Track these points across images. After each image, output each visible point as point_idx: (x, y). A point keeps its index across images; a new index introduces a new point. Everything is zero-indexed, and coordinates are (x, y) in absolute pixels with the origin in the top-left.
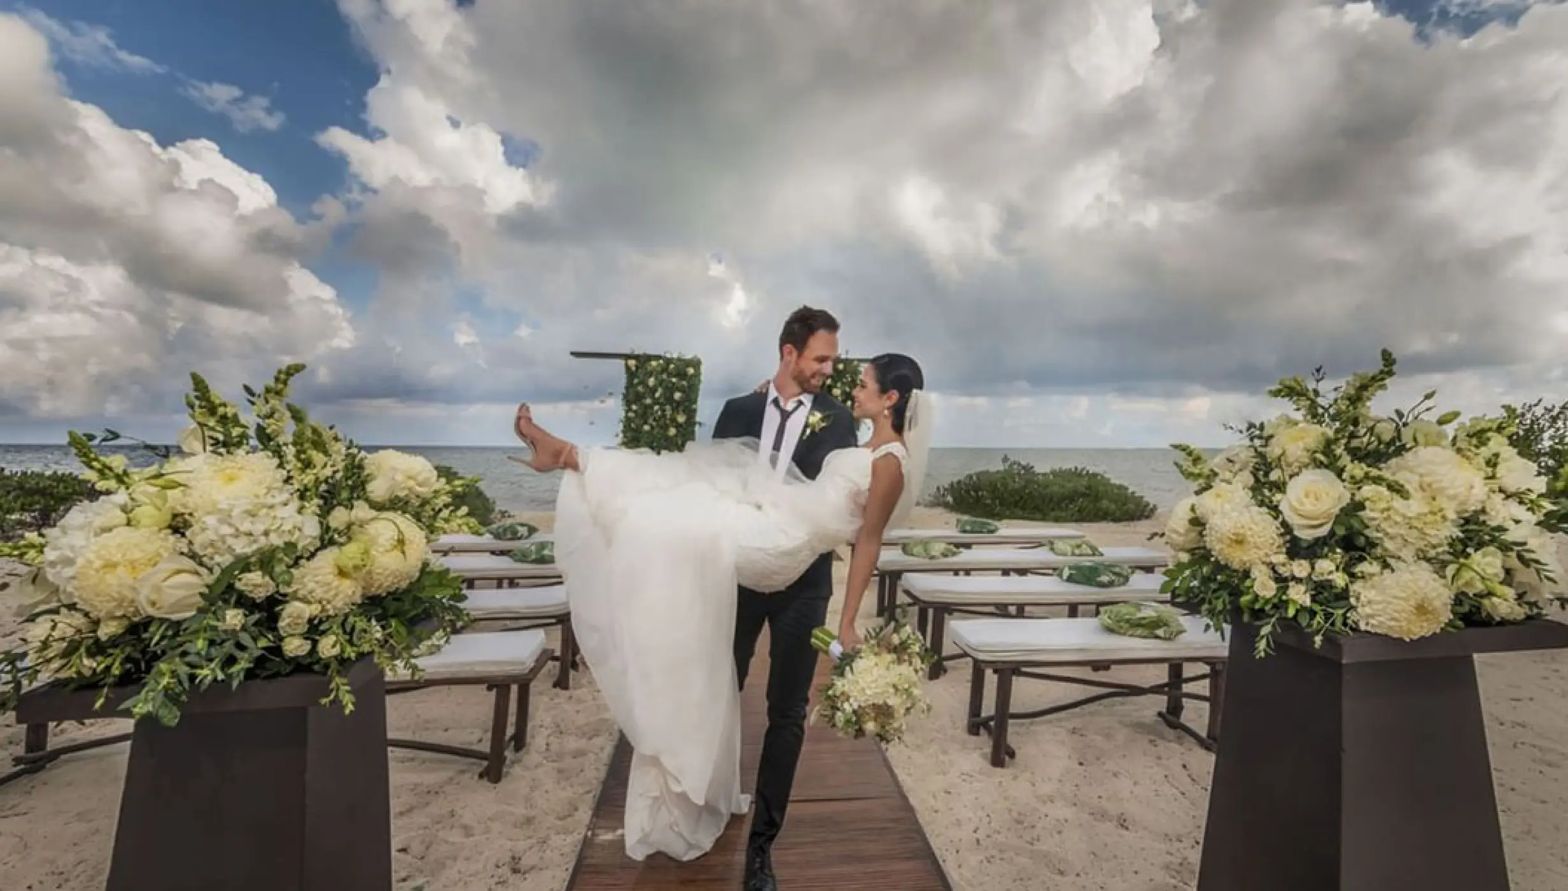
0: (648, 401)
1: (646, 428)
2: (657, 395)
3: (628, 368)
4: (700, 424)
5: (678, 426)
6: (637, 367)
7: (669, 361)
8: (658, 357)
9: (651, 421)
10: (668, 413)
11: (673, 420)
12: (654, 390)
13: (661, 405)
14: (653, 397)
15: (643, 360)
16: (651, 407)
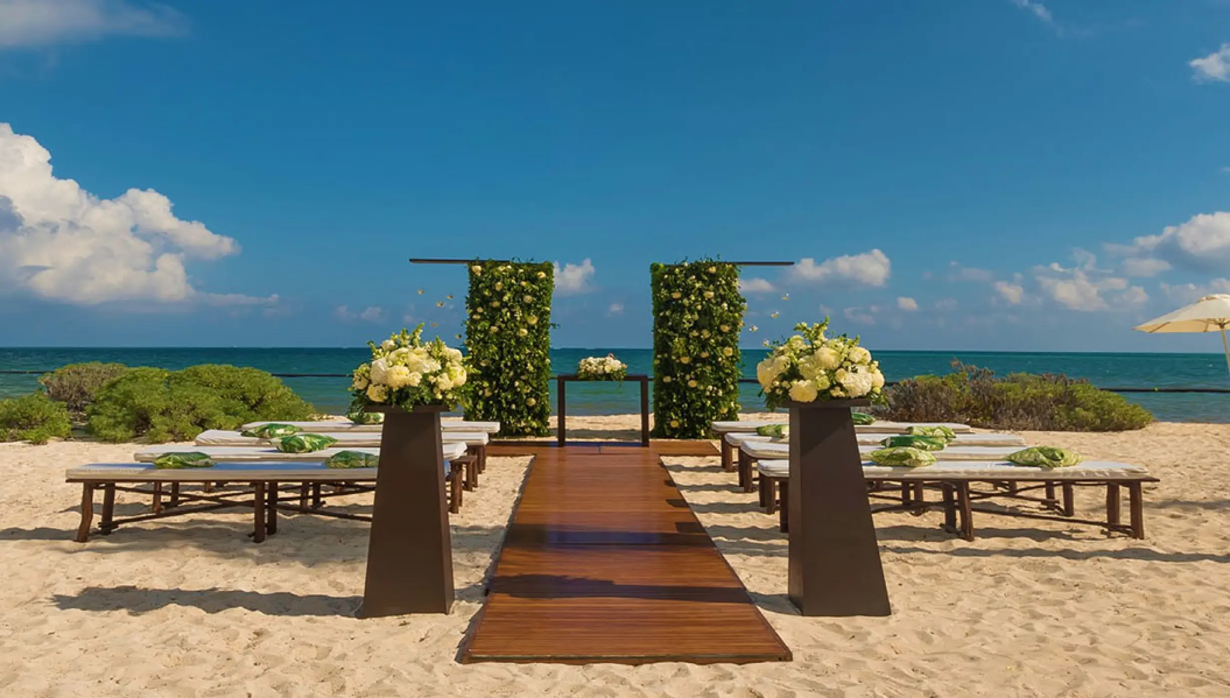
0: (496, 304)
1: (494, 329)
2: (506, 298)
3: (472, 273)
4: (554, 325)
5: (530, 328)
6: (482, 273)
7: (517, 266)
8: (506, 263)
9: (498, 323)
10: (518, 315)
11: (524, 322)
12: (501, 294)
13: (510, 309)
14: (500, 300)
15: (490, 265)
16: (498, 309)
